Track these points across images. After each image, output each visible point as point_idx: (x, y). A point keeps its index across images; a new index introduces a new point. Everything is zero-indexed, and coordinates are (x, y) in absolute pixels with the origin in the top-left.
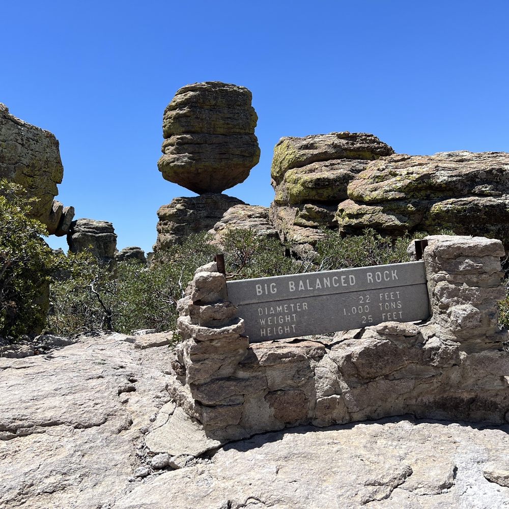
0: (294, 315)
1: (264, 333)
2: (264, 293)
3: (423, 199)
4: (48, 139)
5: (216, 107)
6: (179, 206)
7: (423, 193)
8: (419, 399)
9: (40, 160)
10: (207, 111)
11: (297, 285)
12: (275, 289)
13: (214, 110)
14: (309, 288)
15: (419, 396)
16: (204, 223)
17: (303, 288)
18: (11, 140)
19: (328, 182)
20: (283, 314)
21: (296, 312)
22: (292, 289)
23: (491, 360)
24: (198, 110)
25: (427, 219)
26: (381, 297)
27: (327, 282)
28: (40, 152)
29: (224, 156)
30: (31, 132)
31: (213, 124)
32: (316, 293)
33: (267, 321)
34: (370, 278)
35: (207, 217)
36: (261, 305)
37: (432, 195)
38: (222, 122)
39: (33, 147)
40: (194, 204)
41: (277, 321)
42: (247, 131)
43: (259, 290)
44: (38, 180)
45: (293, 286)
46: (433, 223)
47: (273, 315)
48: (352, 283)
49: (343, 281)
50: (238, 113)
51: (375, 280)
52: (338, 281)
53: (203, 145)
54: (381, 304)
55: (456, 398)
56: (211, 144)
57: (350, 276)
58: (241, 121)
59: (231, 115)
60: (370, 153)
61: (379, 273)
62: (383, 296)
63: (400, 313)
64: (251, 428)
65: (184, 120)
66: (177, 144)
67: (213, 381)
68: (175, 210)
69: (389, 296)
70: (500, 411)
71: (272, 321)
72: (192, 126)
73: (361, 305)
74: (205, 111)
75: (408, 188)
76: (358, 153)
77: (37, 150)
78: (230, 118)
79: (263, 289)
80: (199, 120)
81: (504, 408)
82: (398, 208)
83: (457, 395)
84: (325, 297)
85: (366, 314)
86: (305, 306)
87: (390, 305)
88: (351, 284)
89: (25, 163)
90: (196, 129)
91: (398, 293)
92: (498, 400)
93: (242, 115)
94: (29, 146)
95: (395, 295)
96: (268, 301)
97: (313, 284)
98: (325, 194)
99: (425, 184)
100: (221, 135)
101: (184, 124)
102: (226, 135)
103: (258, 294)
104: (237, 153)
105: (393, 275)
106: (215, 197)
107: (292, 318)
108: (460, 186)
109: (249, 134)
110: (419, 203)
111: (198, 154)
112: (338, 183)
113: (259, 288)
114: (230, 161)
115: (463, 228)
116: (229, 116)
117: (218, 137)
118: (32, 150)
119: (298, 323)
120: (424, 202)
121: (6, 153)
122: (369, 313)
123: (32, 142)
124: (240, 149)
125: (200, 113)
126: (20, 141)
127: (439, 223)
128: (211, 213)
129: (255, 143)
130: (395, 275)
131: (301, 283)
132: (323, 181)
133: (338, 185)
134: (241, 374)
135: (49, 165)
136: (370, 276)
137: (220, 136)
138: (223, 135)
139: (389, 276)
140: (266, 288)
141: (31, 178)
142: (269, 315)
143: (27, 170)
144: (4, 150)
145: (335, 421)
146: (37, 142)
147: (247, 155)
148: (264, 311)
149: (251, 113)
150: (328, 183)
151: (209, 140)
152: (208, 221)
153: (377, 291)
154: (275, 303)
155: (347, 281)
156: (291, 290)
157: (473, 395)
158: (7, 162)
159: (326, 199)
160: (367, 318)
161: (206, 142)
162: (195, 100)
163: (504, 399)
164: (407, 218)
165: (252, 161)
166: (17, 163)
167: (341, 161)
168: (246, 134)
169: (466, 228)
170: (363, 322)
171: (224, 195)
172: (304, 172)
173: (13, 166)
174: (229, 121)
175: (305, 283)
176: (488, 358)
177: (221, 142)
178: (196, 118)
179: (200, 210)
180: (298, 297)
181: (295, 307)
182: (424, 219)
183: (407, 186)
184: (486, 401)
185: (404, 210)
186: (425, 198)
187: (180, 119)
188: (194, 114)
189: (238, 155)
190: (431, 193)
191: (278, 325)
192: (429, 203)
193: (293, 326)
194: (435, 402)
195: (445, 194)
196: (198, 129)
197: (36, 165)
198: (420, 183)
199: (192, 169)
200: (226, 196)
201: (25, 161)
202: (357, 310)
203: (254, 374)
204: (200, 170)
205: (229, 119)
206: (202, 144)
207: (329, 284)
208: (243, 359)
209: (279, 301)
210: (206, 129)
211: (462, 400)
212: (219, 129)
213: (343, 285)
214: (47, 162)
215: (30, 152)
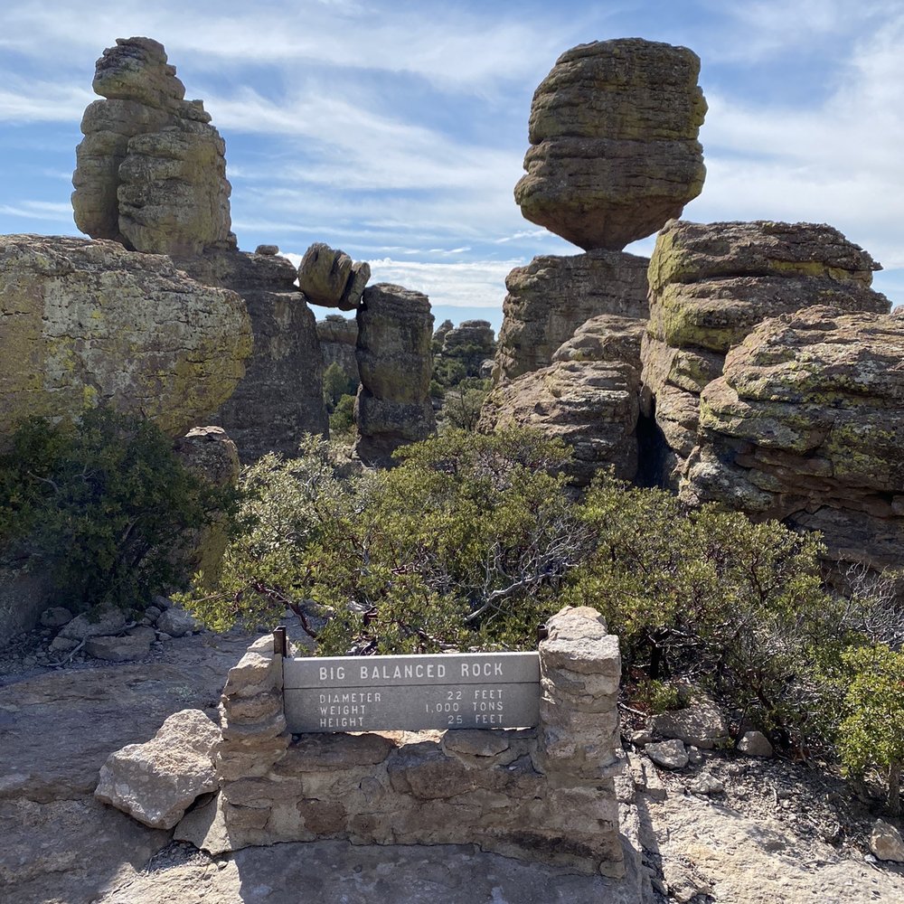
0: (363, 707)
1: (325, 723)
2: (329, 678)
3: (830, 406)
4: (227, 305)
5: (627, 88)
6: (541, 272)
7: (831, 396)
8: (490, 829)
9: (214, 338)
10: (610, 95)
11: (370, 672)
12: (343, 674)
13: (624, 93)
14: (385, 677)
15: (488, 827)
16: (583, 304)
17: (378, 676)
18: (171, 319)
19: (726, 319)
20: (350, 704)
21: (365, 702)
22: (364, 675)
23: (587, 799)
24: (594, 94)
25: (830, 441)
26: (476, 695)
27: (409, 671)
28: (214, 327)
29: (633, 181)
30: (201, 301)
31: (618, 120)
32: (393, 683)
33: (329, 711)
34: (466, 670)
35: (592, 294)
36: (324, 690)
37: (846, 402)
38: (637, 115)
39: (203, 322)
40: (570, 269)
41: (342, 711)
42: (682, 134)
43: (323, 674)
44: (210, 365)
45: (365, 673)
46: (840, 451)
47: (337, 704)
48: (441, 674)
49: (429, 671)
50: (668, 100)
51: (471, 673)
52: (424, 671)
53: (597, 159)
54: (475, 703)
55: (536, 835)
56: (612, 158)
57: (439, 666)
58: (673, 115)
59: (655, 104)
60: (820, 264)
61: (478, 665)
62: (480, 694)
63: (501, 716)
64: (277, 834)
65: (566, 111)
66: (551, 156)
67: (241, 780)
68: (536, 279)
69: (487, 695)
70: (594, 858)
71: (335, 711)
72: (580, 123)
73: (449, 702)
74: (606, 94)
75: (805, 386)
76: (797, 265)
77: (210, 324)
78: (653, 108)
79: (329, 673)
80: (595, 113)
81: (599, 855)
82: (785, 417)
83: (538, 832)
84: (403, 688)
85: (455, 714)
86: (378, 697)
87: (487, 705)
88: (439, 676)
89: (190, 347)
90: (586, 129)
91: (500, 691)
92: (592, 846)
93: (677, 102)
94: (197, 322)
95: (496, 694)
96: (333, 687)
97: (390, 671)
98: (720, 338)
99: (833, 383)
100: (633, 140)
101: (566, 119)
102: (643, 142)
103: (321, 678)
104: (660, 176)
105: (496, 669)
106: (609, 256)
107: (360, 709)
108: (895, 391)
109: (687, 139)
110: (821, 412)
111: (586, 176)
112: (743, 323)
113: (323, 671)
114: (644, 191)
115: (886, 466)
116: (651, 106)
117: (628, 144)
118: (202, 326)
119: (368, 716)
120: (829, 412)
121: (163, 338)
122: (459, 713)
123: (202, 315)
124: (666, 168)
125: (597, 98)
126: (183, 319)
127: (849, 453)
128: (600, 287)
129: (697, 158)
130: (499, 669)
131: (376, 669)
132: (718, 317)
133: (743, 326)
134: (273, 777)
135: (229, 342)
136: (465, 667)
137: (630, 142)
138: (637, 140)
139: (492, 669)
140: (332, 672)
141: (200, 365)
142: (332, 704)
143: (193, 355)
144: (160, 334)
145: (375, 840)
146: (210, 313)
147: (677, 179)
148: (327, 698)
149: (695, 100)
150: (725, 322)
151: (609, 149)
152: (593, 302)
153: (472, 686)
154: (342, 690)
155: (434, 671)
156: (362, 677)
157: (559, 835)
158: (165, 349)
159: (721, 348)
160: (455, 718)
161: (602, 155)
162: (589, 74)
163: (601, 845)
164: (797, 436)
165: (688, 191)
166: (178, 348)
167: (759, 281)
168: (680, 139)
169: (893, 467)
170: (450, 723)
171: (626, 254)
172: (691, 295)
173: (173, 353)
174: (650, 115)
175: (380, 671)
176: (582, 796)
177: (631, 154)
178: (588, 108)
179: (578, 281)
180: (370, 686)
181: (365, 697)
182: (826, 441)
183: (803, 383)
184: (576, 844)
185: (794, 422)
186: (834, 405)
187: (560, 110)
188: (586, 102)
189: (661, 179)
190: (845, 397)
191: (342, 715)
192: (837, 415)
193: (361, 719)
194: (509, 835)
195: (870, 403)
196: (592, 130)
197: (208, 345)
198: (825, 381)
199: (572, 204)
200: (628, 256)
201: (190, 344)
202: (444, 707)
203: (288, 779)
204: (586, 207)
205: (651, 111)
206: (595, 157)
207: (410, 673)
208: (279, 760)
209: (345, 688)
210: (606, 129)
211: (545, 838)
212: (629, 129)
213: (429, 676)
214: (224, 339)
215: (199, 329)
